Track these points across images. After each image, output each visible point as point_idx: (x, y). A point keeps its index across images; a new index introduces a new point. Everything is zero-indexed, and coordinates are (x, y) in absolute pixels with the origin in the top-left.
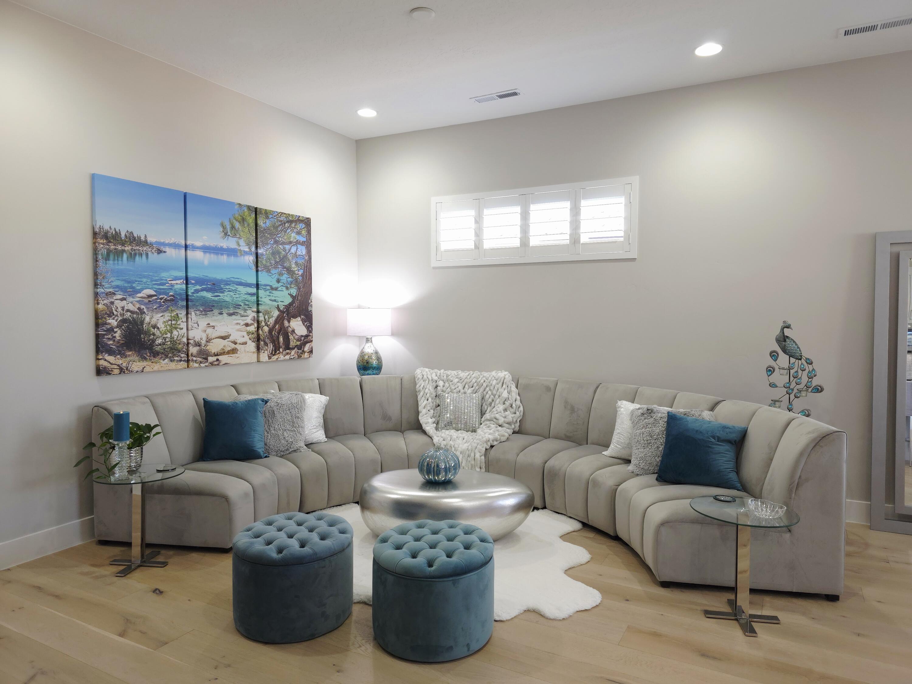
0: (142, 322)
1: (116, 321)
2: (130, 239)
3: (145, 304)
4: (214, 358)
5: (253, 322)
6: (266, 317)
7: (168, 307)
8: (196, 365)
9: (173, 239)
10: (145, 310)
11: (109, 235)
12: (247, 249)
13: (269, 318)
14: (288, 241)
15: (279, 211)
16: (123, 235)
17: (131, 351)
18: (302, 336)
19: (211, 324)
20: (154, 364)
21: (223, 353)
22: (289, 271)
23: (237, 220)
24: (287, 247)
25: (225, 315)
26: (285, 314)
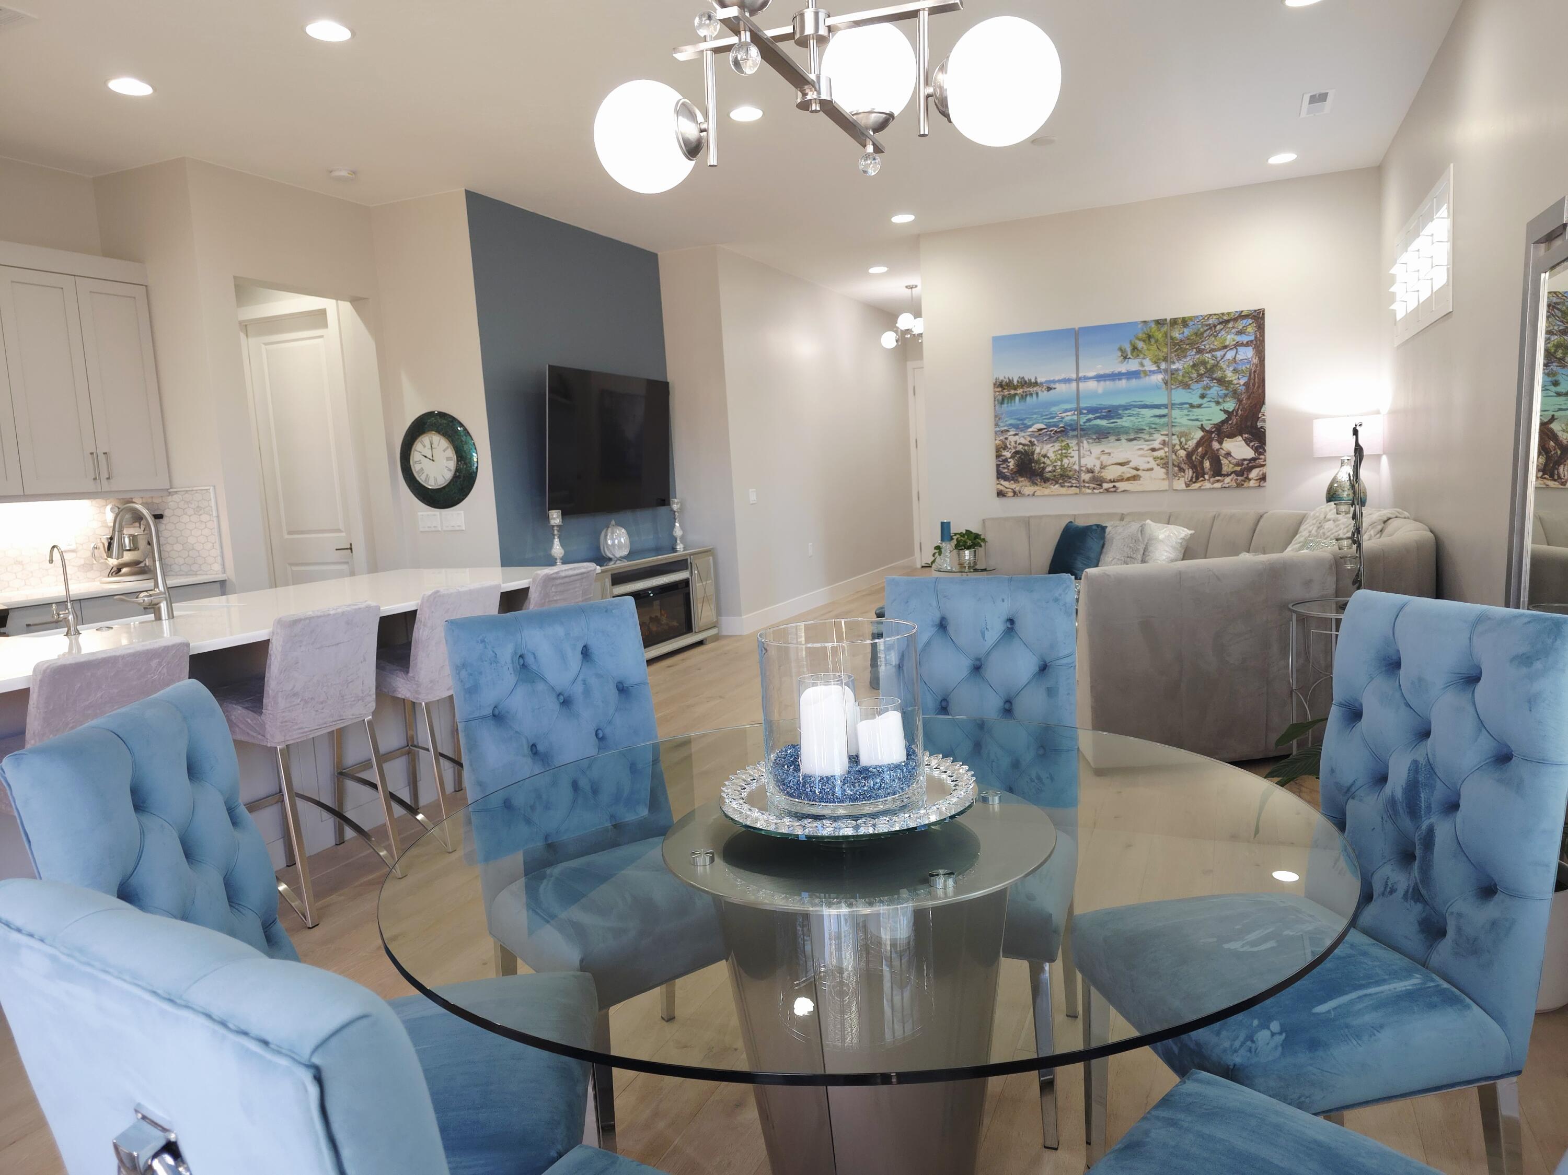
0: (1033, 453)
1: (1010, 452)
2: (1021, 383)
3: (1035, 437)
4: (1111, 485)
5: (1162, 446)
6: (1183, 440)
7: (1057, 438)
8: (1090, 491)
9: (1063, 375)
10: (1036, 442)
11: (1004, 383)
12: (1154, 368)
13: (1187, 441)
14: (1220, 346)
15: (1206, 314)
16: (1015, 382)
17: (1023, 477)
18: (1245, 460)
19: (1107, 451)
20: (1044, 489)
21: (1121, 480)
22: (1221, 381)
23: (1140, 340)
24: (1219, 354)
25: (1124, 441)
26: (1213, 435)
